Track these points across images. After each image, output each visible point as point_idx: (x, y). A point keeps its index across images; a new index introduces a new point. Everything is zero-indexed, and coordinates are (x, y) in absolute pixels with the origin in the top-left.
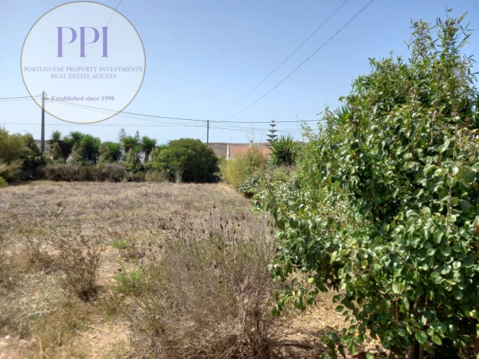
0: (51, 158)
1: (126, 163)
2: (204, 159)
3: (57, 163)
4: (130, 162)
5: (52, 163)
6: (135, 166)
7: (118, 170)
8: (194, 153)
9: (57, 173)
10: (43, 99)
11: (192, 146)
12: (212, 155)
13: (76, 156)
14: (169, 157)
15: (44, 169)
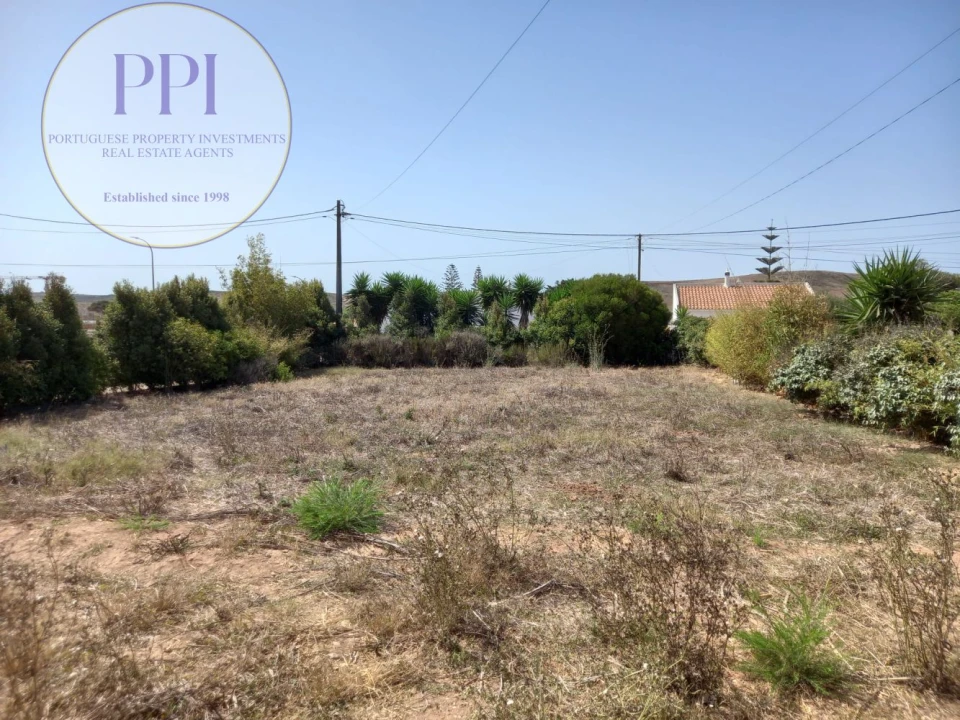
0: (355, 325)
1: (489, 329)
2: (645, 316)
3: (365, 333)
4: (495, 326)
5: (357, 334)
6: (505, 335)
7: (475, 345)
8: (624, 303)
9: (366, 353)
10: (339, 215)
11: (620, 289)
12: (660, 307)
13: (398, 319)
14: (572, 315)
15: (344, 346)
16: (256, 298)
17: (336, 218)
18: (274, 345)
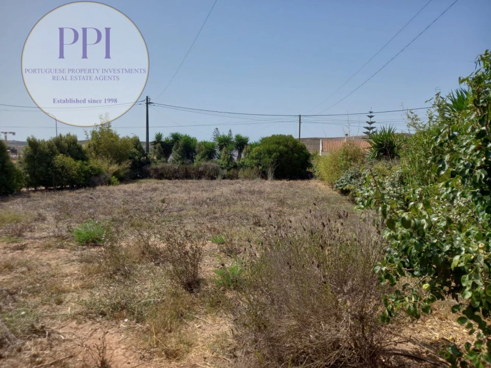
1: (221, 161)
3: (160, 162)
4: (224, 160)
5: (155, 163)
6: (229, 164)
7: (214, 169)
8: (286, 149)
9: (160, 172)
10: (147, 103)
11: (284, 142)
12: (304, 151)
13: (176, 156)
14: (261, 154)
15: (149, 169)
16: (103, 145)
17: (146, 105)
18: (111, 168)
